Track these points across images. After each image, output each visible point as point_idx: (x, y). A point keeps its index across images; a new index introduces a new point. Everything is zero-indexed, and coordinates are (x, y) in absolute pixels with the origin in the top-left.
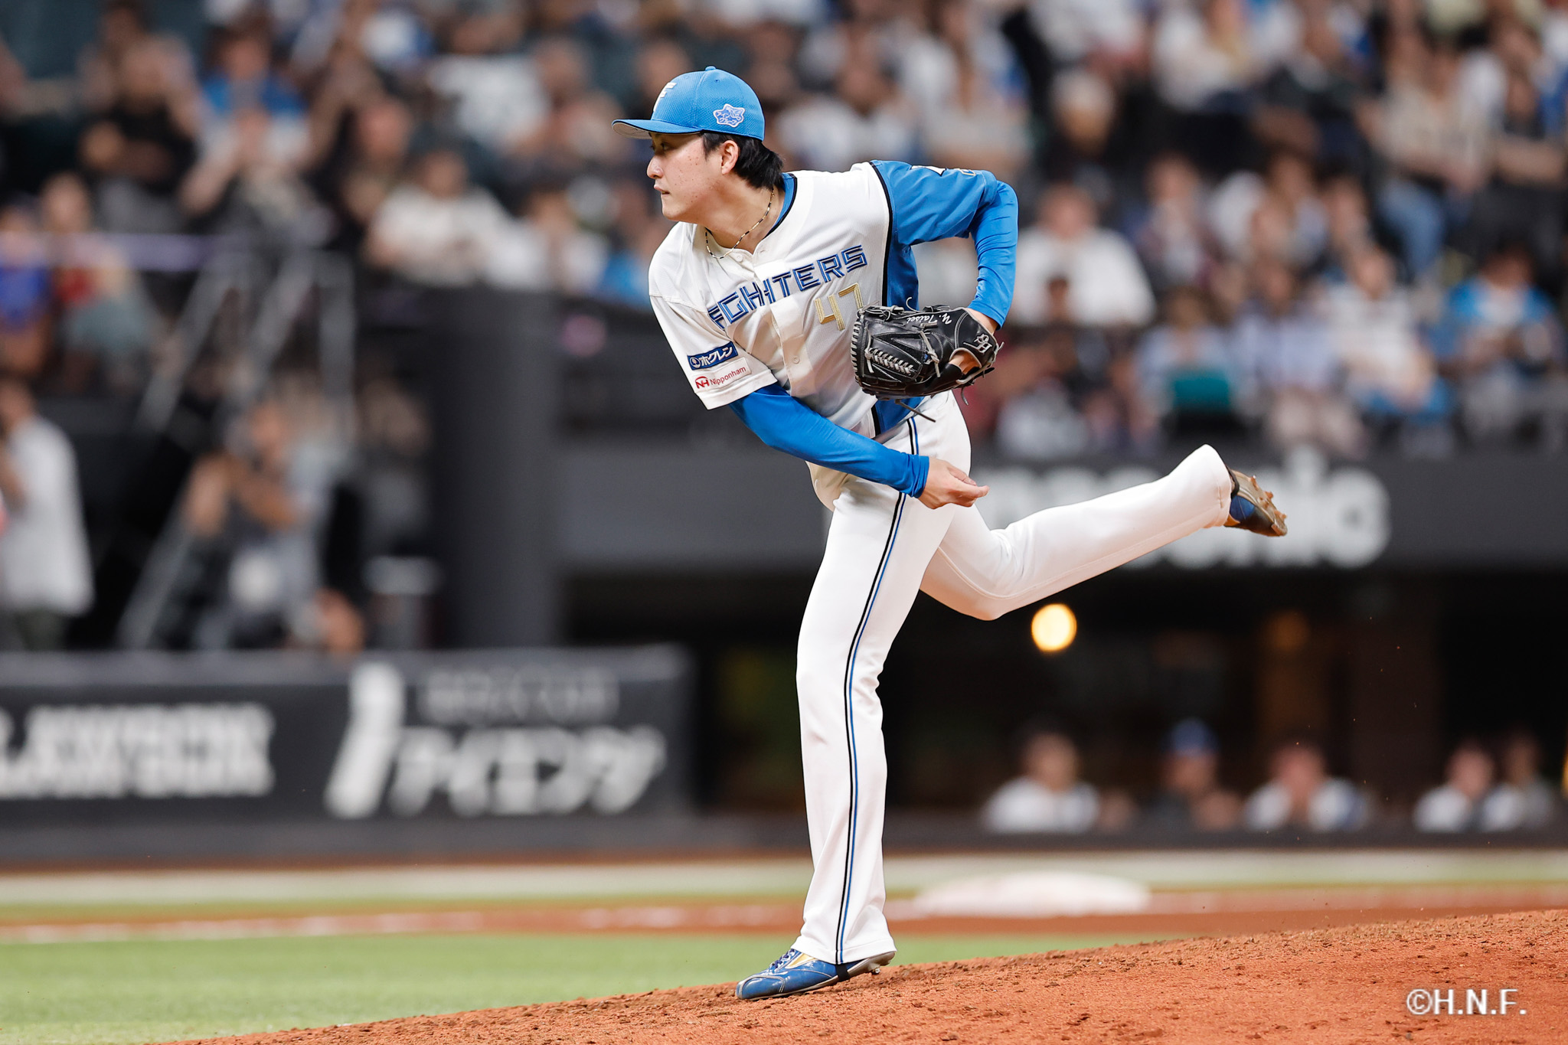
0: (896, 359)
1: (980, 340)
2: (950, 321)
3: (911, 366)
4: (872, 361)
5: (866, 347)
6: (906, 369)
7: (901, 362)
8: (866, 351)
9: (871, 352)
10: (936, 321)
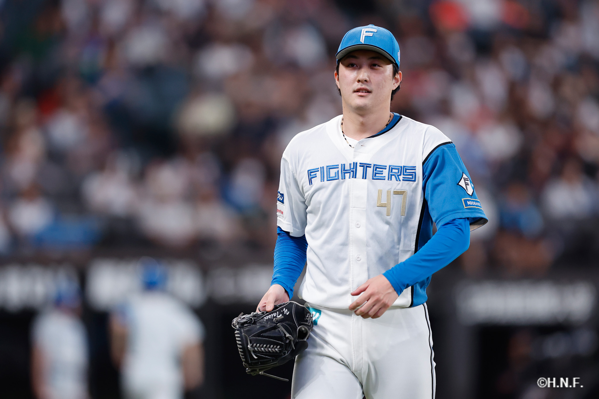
0: (268, 346)
1: (308, 318)
2: (289, 312)
3: (279, 347)
4: (255, 352)
5: (248, 345)
6: (276, 349)
7: (272, 346)
8: (249, 346)
9: (252, 346)
10: (281, 315)
